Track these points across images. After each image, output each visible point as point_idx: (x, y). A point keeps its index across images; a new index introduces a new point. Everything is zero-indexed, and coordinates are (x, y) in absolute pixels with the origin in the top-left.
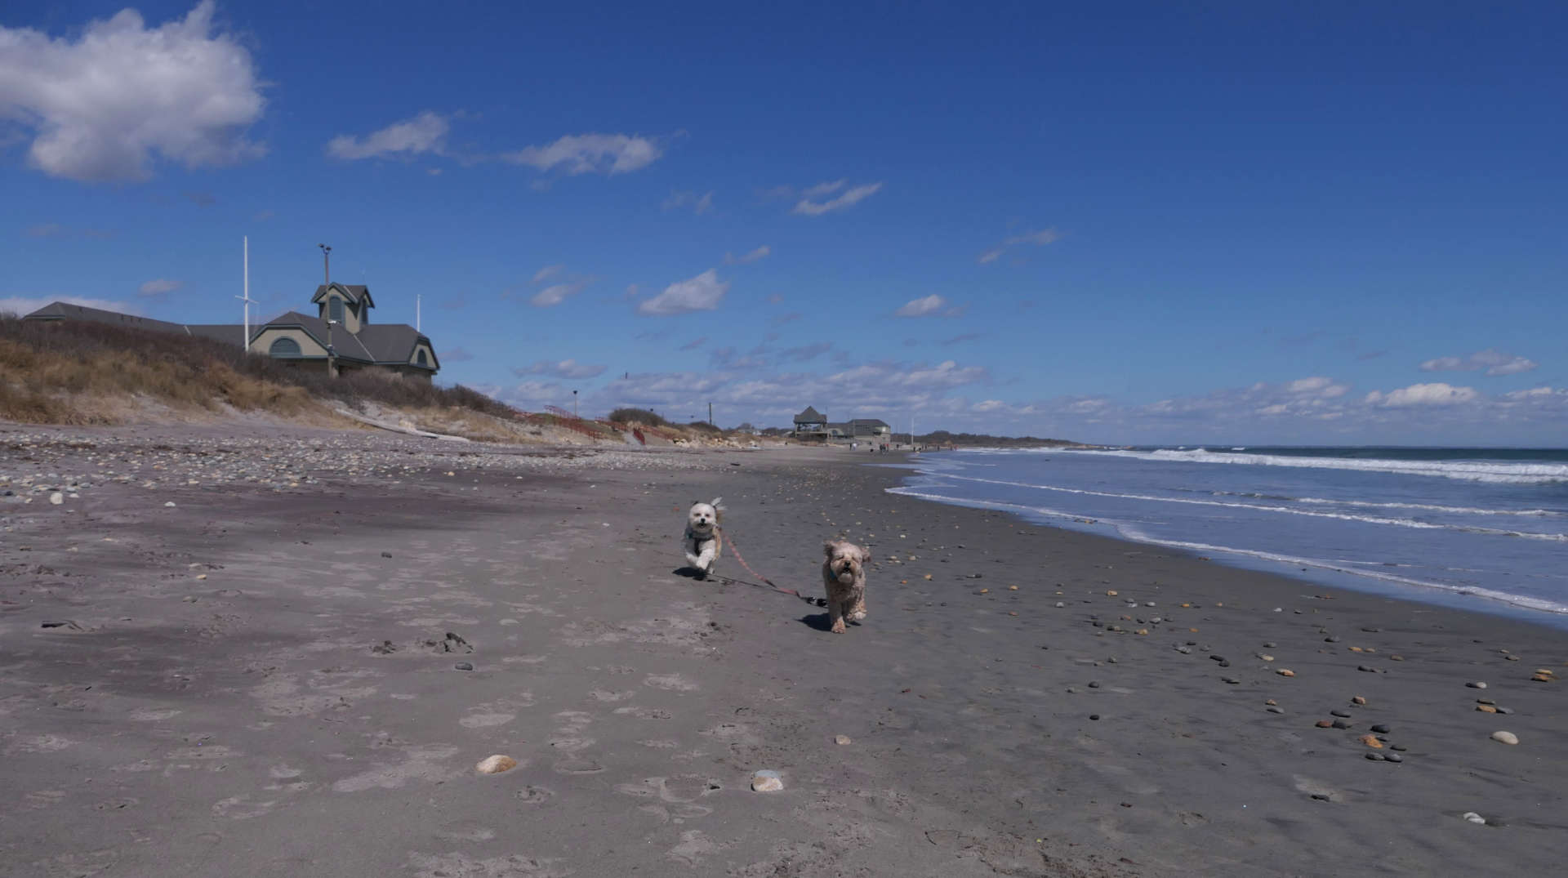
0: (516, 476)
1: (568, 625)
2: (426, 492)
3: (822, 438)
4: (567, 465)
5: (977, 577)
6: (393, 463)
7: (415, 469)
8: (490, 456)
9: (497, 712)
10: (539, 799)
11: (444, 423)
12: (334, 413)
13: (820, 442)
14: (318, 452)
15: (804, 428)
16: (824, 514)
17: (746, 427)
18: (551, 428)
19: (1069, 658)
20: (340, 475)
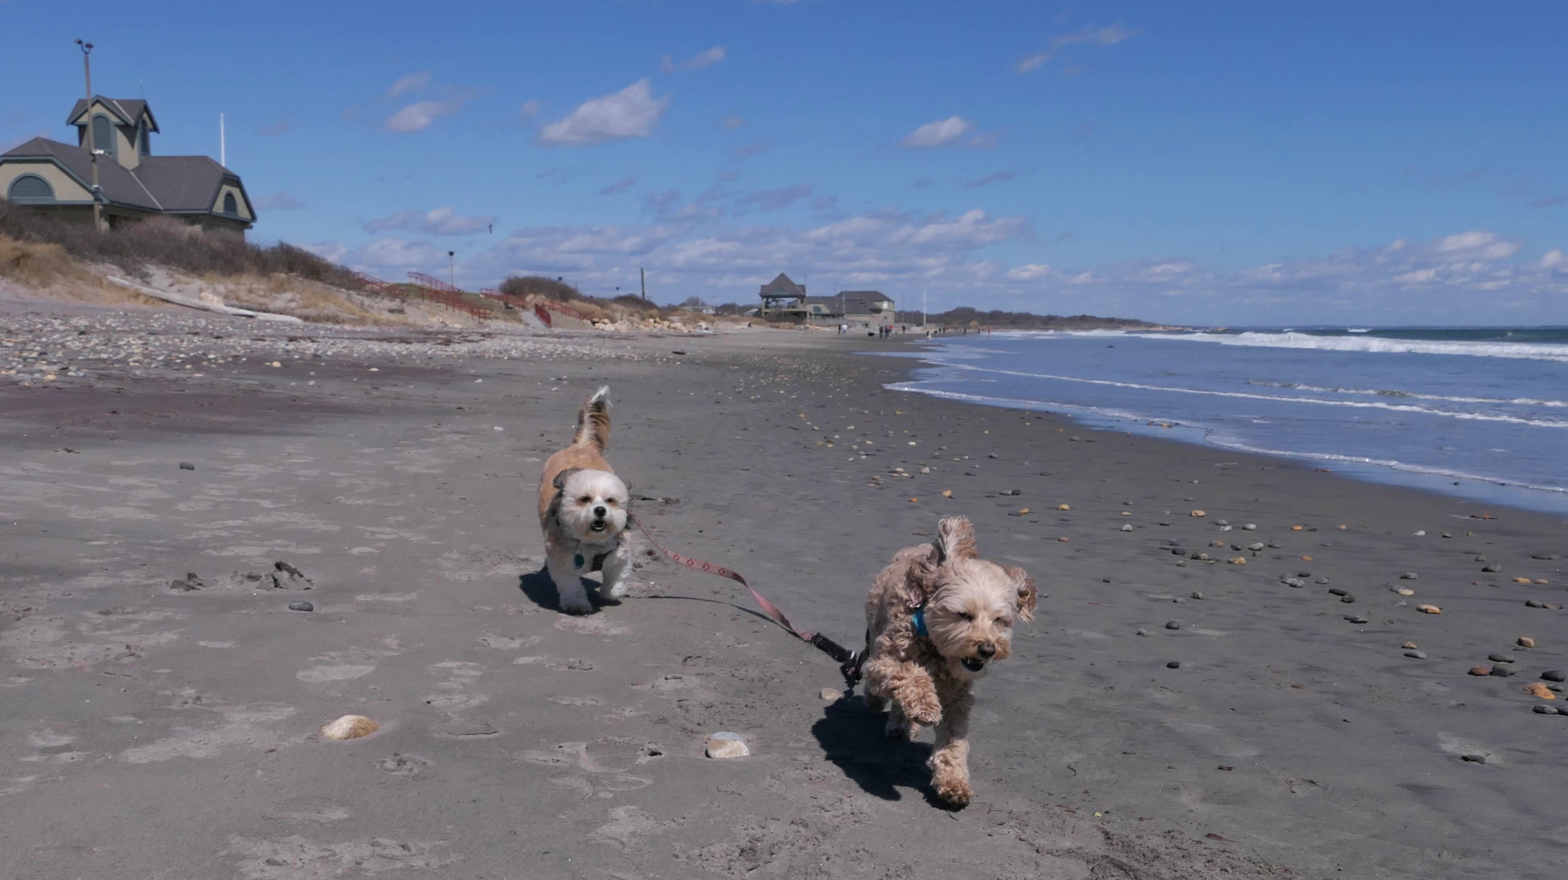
0: (369, 367)
1: (446, 555)
2: (241, 387)
3: (798, 317)
4: (442, 353)
5: (1013, 494)
6: (193, 350)
7: (223, 358)
8: (332, 341)
9: (347, 663)
10: (411, 770)
11: (265, 296)
12: (105, 282)
13: (796, 323)
14: (84, 336)
15: (774, 303)
16: (802, 416)
17: (694, 302)
18: (419, 304)
19: (1139, 593)
20: (116, 365)
